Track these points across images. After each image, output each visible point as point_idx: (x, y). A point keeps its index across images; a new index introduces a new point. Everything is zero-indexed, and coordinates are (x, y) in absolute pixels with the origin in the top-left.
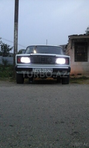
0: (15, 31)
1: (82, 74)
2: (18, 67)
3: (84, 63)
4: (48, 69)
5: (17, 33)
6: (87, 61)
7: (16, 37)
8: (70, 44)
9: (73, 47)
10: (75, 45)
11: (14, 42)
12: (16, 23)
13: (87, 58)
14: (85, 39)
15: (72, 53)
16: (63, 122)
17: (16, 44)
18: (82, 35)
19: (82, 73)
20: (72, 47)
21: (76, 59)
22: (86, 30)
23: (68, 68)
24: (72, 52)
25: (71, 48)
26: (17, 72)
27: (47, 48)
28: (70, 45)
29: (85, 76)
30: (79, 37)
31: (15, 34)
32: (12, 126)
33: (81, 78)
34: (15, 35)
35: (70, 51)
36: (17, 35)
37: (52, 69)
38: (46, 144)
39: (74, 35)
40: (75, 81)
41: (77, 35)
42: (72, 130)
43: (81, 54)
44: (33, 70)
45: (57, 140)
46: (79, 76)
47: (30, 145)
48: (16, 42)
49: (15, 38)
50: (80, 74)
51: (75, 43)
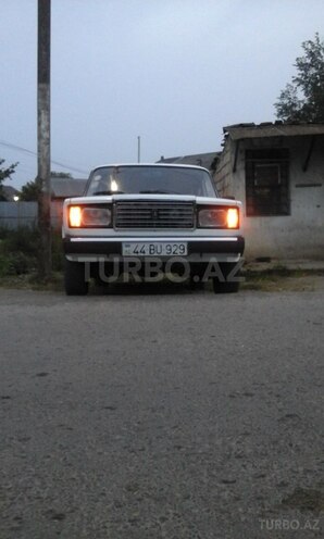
0: (39, 114)
1: (274, 258)
2: (73, 240)
3: (277, 221)
4: (172, 244)
5: (49, 120)
6: (287, 213)
7: (45, 135)
8: (229, 154)
9: (241, 166)
10: (246, 158)
11: (39, 151)
12: (42, 86)
13: (288, 205)
14: (282, 138)
15: (238, 187)
16: (252, 395)
17: (44, 160)
18: (270, 124)
19: (272, 256)
20: (238, 167)
21: (252, 209)
22: (278, 101)
23: (236, 239)
24: (238, 183)
25: (234, 170)
26: (69, 258)
27: (159, 173)
28: (228, 158)
29: (283, 263)
30: (262, 134)
31: (39, 124)
32: (111, 408)
33: (269, 272)
34: (43, 126)
35: (230, 179)
36: (48, 129)
37: (186, 245)
38: (219, 442)
39: (242, 126)
40: (251, 283)
41: (251, 126)
42: (280, 410)
43: (266, 191)
44: (124, 249)
45: (247, 434)
46: (264, 266)
47: (179, 447)
48: (46, 151)
49: (40, 137)
50: (266, 260)
51: (247, 152)
